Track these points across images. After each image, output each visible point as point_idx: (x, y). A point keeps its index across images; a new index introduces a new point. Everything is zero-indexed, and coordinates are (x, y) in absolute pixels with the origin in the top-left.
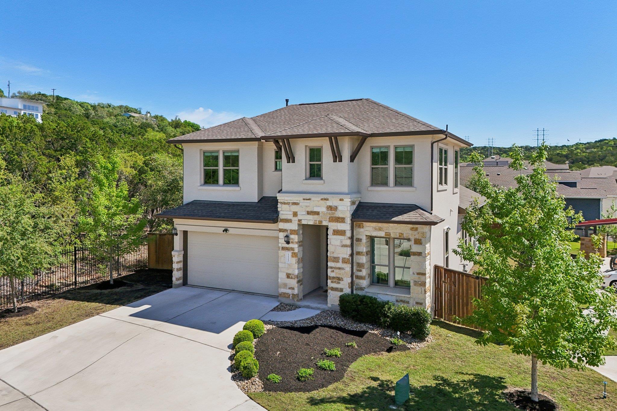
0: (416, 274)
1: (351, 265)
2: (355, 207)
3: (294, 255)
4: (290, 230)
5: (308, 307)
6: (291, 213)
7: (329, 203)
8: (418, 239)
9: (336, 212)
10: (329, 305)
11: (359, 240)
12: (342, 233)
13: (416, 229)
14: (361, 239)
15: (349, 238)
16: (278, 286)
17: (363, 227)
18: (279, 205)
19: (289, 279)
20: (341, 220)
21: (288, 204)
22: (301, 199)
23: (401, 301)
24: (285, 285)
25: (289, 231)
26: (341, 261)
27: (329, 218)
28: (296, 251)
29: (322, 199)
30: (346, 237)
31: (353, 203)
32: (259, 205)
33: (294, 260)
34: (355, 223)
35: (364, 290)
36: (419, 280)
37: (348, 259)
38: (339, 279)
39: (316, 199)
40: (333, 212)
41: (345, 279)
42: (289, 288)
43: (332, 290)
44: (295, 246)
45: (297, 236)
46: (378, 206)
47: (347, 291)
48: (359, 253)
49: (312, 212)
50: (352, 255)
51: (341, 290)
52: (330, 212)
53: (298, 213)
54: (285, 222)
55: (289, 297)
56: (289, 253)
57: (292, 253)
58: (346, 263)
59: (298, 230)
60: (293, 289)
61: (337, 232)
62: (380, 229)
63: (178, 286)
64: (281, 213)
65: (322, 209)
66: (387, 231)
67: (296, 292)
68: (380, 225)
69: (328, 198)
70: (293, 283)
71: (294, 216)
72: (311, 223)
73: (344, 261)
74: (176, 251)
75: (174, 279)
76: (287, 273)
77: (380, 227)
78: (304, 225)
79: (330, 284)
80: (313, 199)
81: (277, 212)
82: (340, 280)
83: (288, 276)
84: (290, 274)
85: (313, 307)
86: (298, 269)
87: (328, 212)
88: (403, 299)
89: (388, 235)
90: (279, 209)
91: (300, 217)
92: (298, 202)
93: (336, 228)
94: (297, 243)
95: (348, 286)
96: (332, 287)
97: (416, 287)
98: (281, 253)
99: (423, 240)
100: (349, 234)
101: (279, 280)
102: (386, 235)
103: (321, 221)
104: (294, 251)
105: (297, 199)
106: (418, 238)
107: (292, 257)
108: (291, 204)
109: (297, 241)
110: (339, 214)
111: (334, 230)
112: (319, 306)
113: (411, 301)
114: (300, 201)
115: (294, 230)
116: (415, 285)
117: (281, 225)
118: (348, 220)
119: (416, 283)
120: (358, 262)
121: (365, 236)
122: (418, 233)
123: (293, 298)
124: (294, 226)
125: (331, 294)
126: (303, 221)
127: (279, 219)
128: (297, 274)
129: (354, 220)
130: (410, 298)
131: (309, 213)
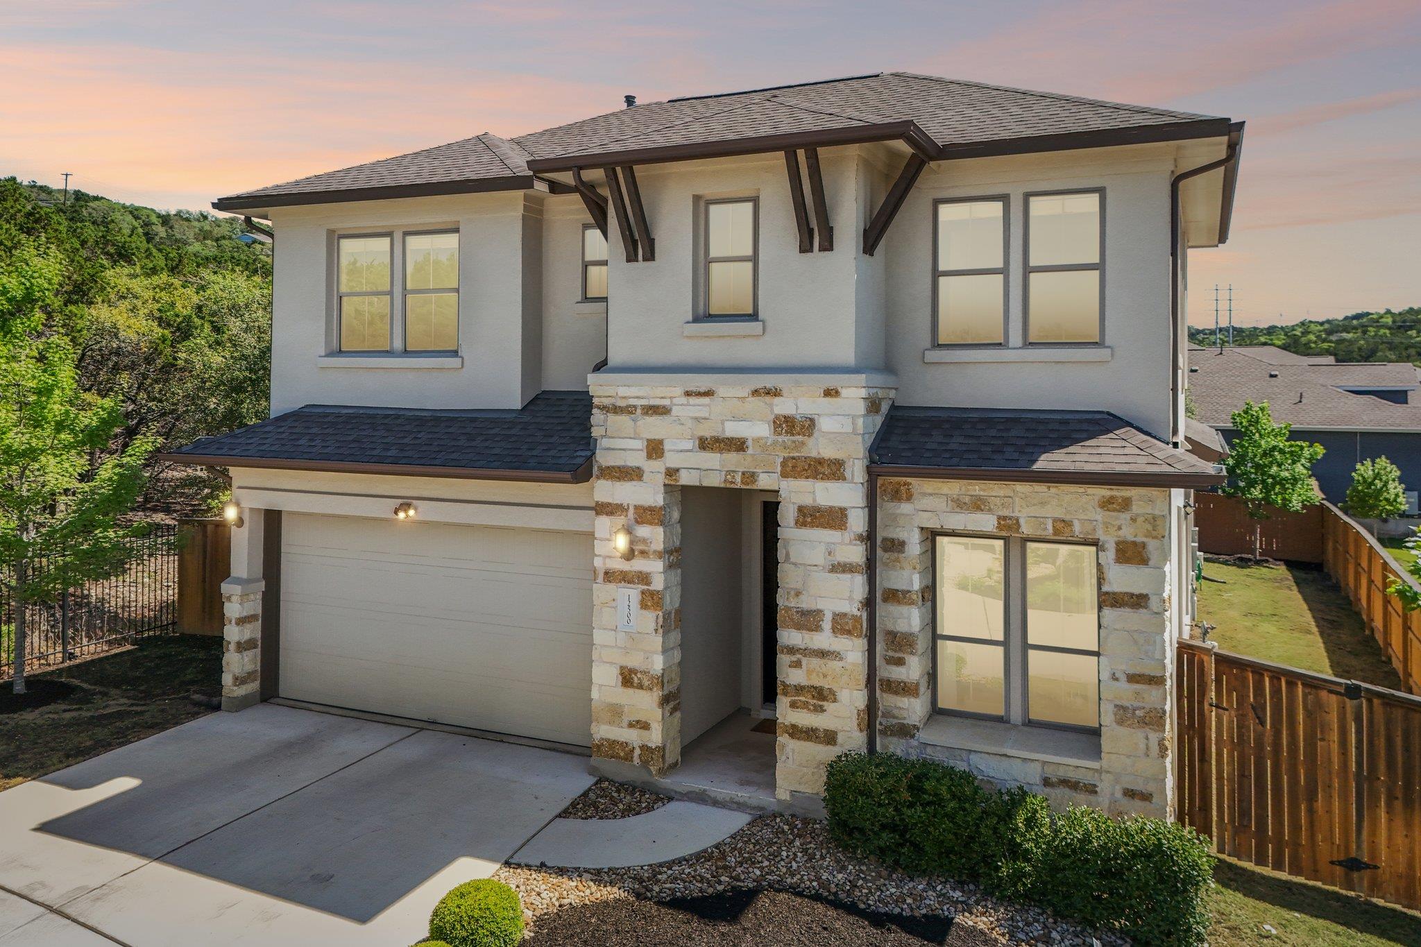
0: (1123, 678)
1: (865, 641)
2: (879, 420)
3: (650, 600)
4: (636, 507)
5: (700, 798)
6: (639, 444)
7: (784, 406)
8: (1134, 543)
9: (810, 442)
10: (783, 794)
11: (896, 546)
12: (833, 518)
13: (1126, 504)
14: (902, 544)
15: (860, 538)
16: (587, 715)
17: (909, 498)
18: (597, 417)
19: (630, 691)
20: (832, 470)
21: (629, 410)
22: (678, 391)
23: (1065, 782)
24: (615, 712)
25: (631, 510)
26: (827, 624)
27: (784, 464)
28: (658, 584)
29: (756, 393)
30: (847, 536)
31: (873, 405)
32: (526, 418)
33: (649, 620)
34: (880, 481)
35: (913, 736)
36: (1136, 704)
37: (856, 619)
38: (821, 696)
39: (732, 390)
40: (800, 438)
41: (844, 695)
42: (631, 725)
43: (792, 736)
44: (655, 567)
45: (660, 531)
46: (966, 420)
47: (853, 740)
48: (893, 596)
49: (717, 440)
50: (869, 603)
51: (830, 738)
52: (787, 439)
53: (667, 446)
54: (619, 479)
55: (629, 756)
56: (633, 593)
57: (643, 593)
58: (849, 632)
59: (662, 508)
60: (645, 726)
61: (812, 516)
62: (978, 505)
63: (242, 704)
64: (603, 443)
65: (757, 430)
66: (1006, 513)
67: (655, 737)
68: (977, 488)
69: (779, 386)
70: (646, 704)
71: (649, 457)
72: (715, 481)
73: (841, 625)
74: (239, 581)
75: (227, 679)
76: (622, 668)
77: (979, 498)
78: (685, 489)
79: (786, 713)
80: (722, 391)
81: (587, 443)
82: (824, 699)
83: (628, 678)
84: (633, 671)
85: (720, 797)
86: (664, 651)
87: (780, 439)
88: (1072, 775)
89: (1009, 528)
90: (596, 432)
91: (671, 460)
92: (666, 402)
93: (807, 501)
94: (660, 555)
95: (855, 723)
96: (794, 726)
97: (1123, 731)
98: (602, 591)
99: (1152, 545)
100: (857, 522)
101: (595, 694)
102: (1000, 527)
103: (753, 475)
104: (648, 584)
105: (660, 391)
106: (1130, 538)
107: (644, 606)
108: (639, 411)
109: (661, 547)
110: (820, 447)
111: (801, 509)
112: (743, 794)
113: (1105, 786)
114: (675, 401)
115: (651, 509)
116: (1120, 722)
117: (604, 490)
118: (857, 471)
119: (1124, 714)
120: (890, 627)
121: (917, 531)
122: (1133, 520)
123: (645, 764)
124: (650, 493)
125: (788, 750)
126: (683, 474)
127: (595, 469)
128: (659, 673)
129: (876, 469)
130: (1099, 771)
131: (705, 444)
